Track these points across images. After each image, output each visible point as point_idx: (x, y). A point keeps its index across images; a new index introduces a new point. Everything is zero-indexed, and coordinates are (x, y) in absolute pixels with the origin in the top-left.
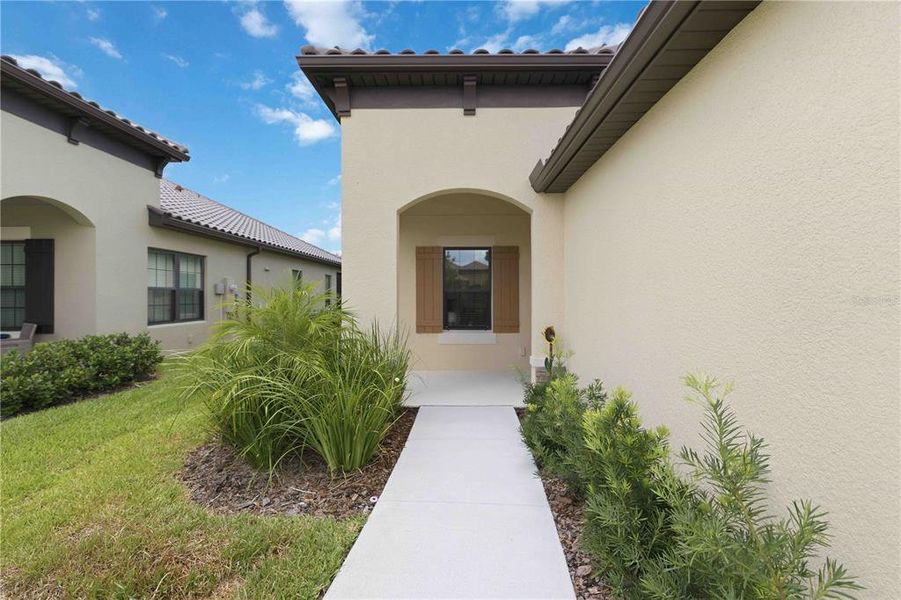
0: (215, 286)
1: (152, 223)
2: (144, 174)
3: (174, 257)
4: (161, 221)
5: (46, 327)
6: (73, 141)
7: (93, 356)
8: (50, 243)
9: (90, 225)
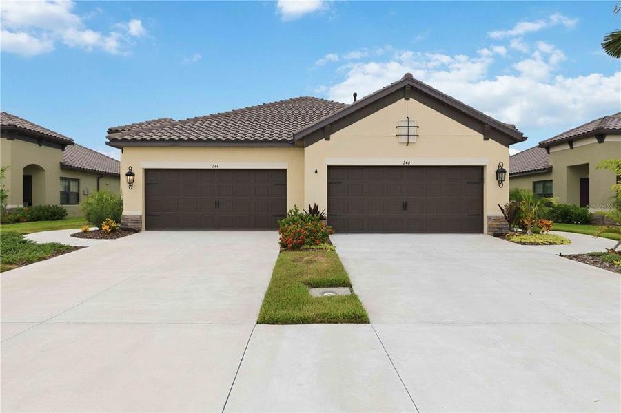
0: (84, 191)
1: (61, 168)
2: (58, 151)
3: (68, 180)
4: (64, 167)
5: (30, 204)
6: (40, 145)
7: (50, 210)
8: (31, 177)
9: (43, 170)
